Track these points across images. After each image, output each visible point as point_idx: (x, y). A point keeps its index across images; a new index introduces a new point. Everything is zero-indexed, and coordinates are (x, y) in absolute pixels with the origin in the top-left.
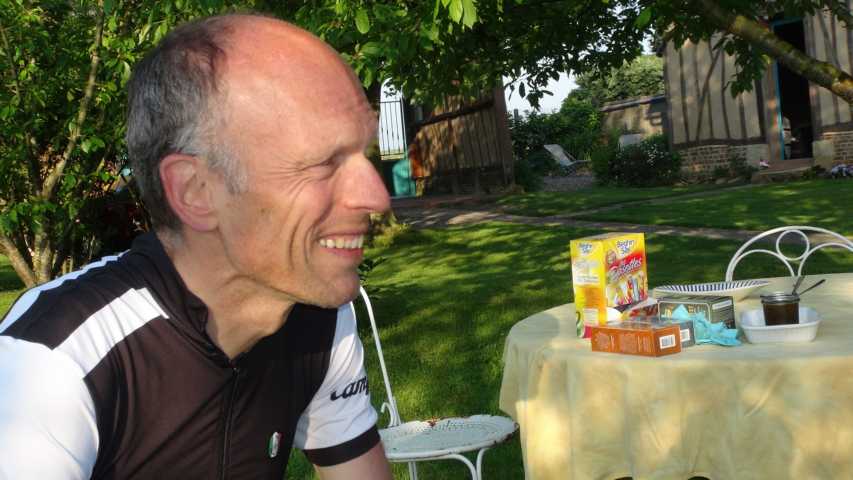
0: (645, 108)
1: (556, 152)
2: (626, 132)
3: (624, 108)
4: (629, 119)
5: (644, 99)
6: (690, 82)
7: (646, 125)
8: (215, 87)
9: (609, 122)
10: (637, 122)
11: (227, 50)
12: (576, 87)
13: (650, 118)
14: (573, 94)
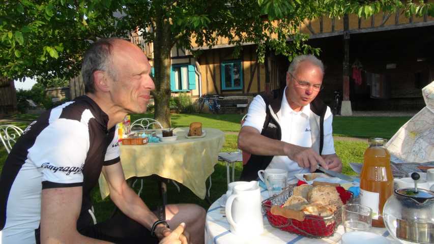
0: (60, 91)
1: (31, 102)
2: (54, 97)
3: (52, 90)
4: (54, 93)
5: (59, 88)
6: (77, 84)
7: (60, 95)
8: (110, 53)
9: (48, 93)
10: (57, 94)
11: (113, 45)
12: (37, 83)
13: (61, 94)
14: (36, 85)
